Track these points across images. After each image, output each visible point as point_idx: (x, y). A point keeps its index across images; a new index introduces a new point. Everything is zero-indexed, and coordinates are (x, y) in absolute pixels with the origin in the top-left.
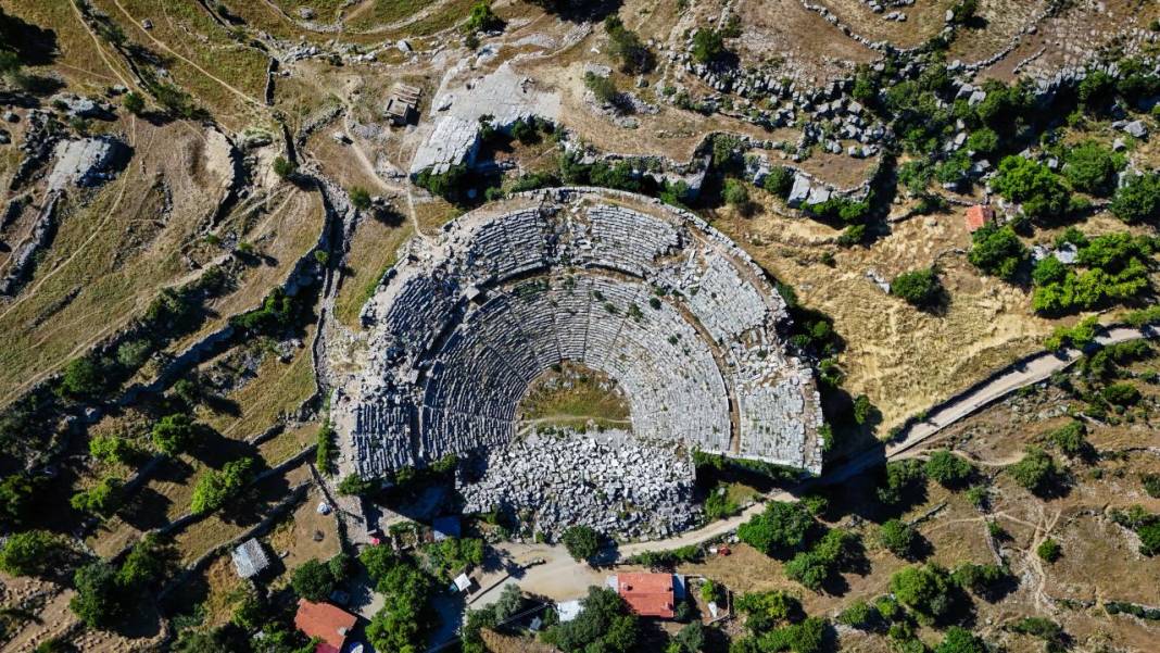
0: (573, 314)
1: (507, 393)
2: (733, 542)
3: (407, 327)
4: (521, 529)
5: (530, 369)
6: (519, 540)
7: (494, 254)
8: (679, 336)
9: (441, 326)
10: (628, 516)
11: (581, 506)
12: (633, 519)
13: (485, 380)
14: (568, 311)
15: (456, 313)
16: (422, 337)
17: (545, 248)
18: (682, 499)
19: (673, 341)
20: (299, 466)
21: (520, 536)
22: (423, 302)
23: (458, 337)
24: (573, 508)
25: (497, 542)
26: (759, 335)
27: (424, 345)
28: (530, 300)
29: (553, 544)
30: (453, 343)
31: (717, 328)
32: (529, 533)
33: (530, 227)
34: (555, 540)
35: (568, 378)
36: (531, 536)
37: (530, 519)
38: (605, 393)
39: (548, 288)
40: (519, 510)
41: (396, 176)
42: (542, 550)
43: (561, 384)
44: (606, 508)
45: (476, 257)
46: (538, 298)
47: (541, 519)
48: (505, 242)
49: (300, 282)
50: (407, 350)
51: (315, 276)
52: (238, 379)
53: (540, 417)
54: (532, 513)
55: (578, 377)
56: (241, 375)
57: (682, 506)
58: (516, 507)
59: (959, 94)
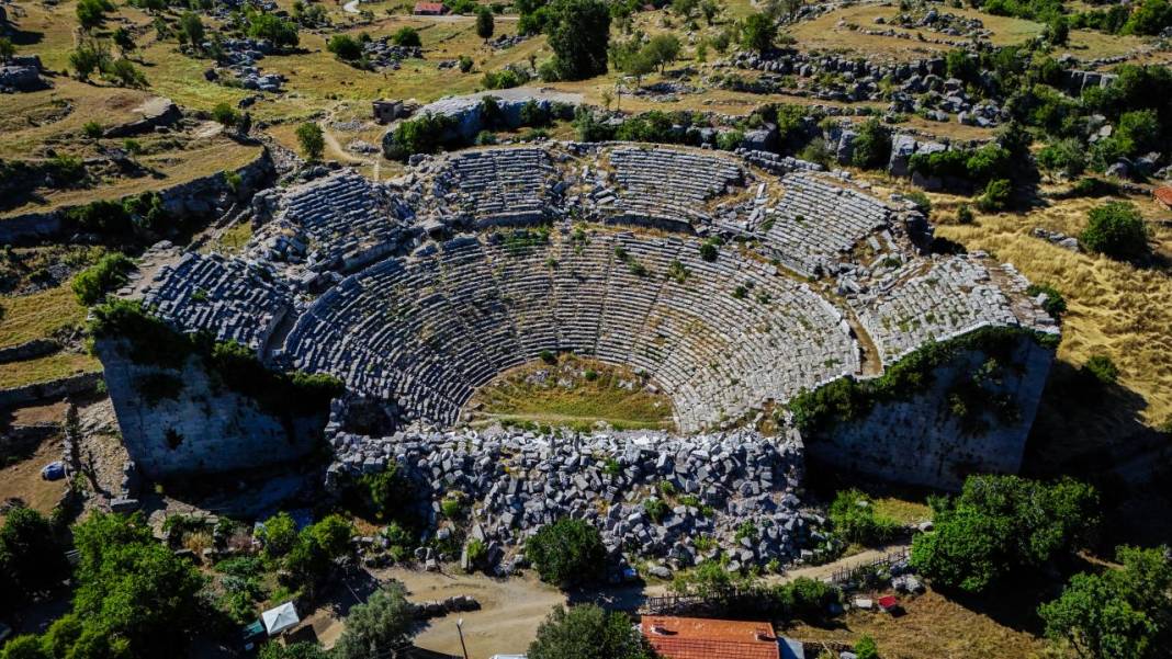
0: (583, 280)
1: (460, 369)
2: (903, 589)
3: (320, 223)
4: (439, 534)
5: (506, 351)
6: (431, 563)
7: (474, 189)
8: (751, 285)
9: (374, 244)
10: (665, 514)
11: (569, 493)
12: (677, 520)
13: (427, 334)
14: (574, 275)
15: (405, 241)
16: (340, 243)
17: (548, 194)
18: (778, 483)
19: (741, 293)
20: (52, 404)
21: (435, 555)
22: (357, 207)
23: (397, 266)
24: (552, 496)
25: (382, 564)
26: (882, 241)
27: (339, 252)
28: (519, 253)
29: (502, 576)
30: (387, 270)
31: (813, 255)
32: (453, 546)
33: (531, 167)
34: (506, 565)
35: (567, 375)
36: (457, 557)
37: (459, 515)
38: (629, 394)
39: (546, 241)
40: (441, 493)
41: (366, 150)
42: (477, 586)
43: (556, 380)
44: (618, 497)
45: (449, 187)
46: (531, 253)
47: (484, 517)
48: (492, 179)
49: (188, 203)
50: (309, 250)
51: (213, 206)
52: (27, 283)
53: (509, 413)
54: (466, 503)
55: (583, 374)
56: (34, 279)
57: (780, 498)
58: (436, 485)
59: (1085, 80)
